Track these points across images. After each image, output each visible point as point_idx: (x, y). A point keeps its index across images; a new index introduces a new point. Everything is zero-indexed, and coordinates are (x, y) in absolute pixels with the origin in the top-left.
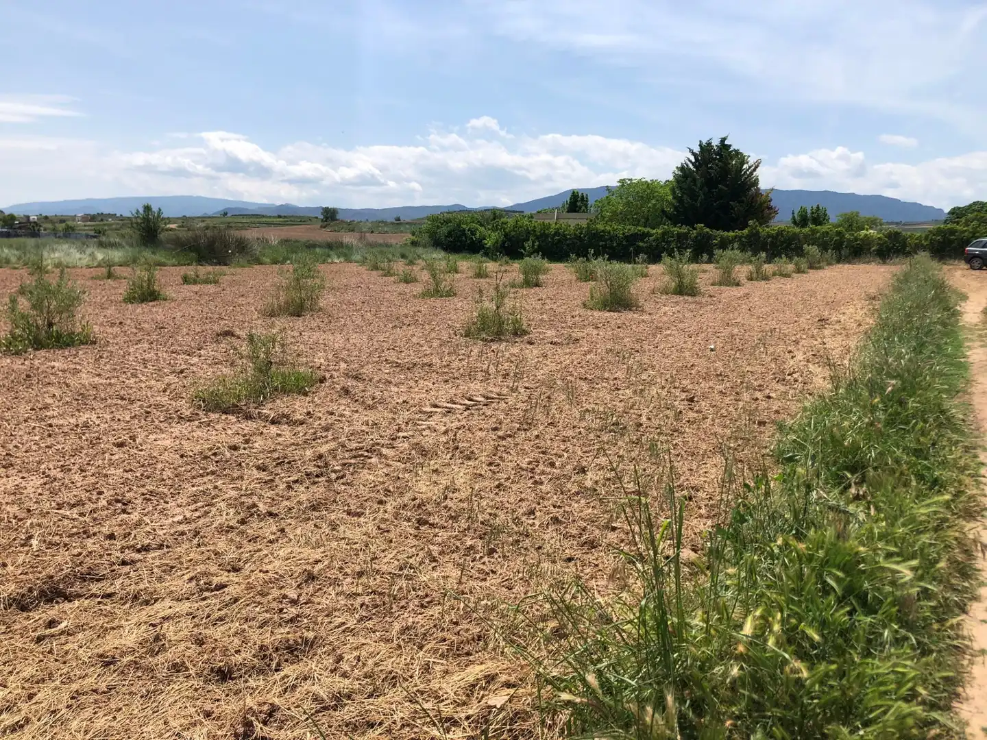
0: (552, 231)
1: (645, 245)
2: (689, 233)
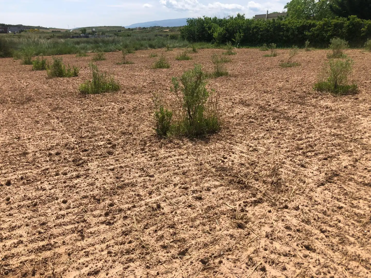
0: (253, 25)
1: (309, 34)
2: (343, 23)
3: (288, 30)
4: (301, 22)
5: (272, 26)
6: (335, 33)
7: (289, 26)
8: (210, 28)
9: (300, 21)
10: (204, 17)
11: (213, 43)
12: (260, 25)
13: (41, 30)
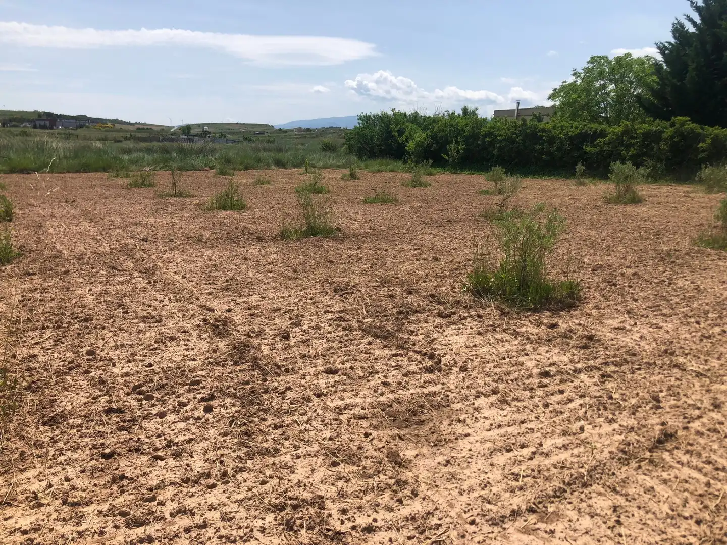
0: (484, 130)
1: (594, 150)
2: (662, 132)
3: (551, 140)
4: (577, 127)
5: (520, 131)
6: (645, 150)
7: (555, 132)
8: (401, 133)
9: (576, 123)
10: (393, 110)
11: (405, 162)
12: (498, 130)
13: (118, 126)
